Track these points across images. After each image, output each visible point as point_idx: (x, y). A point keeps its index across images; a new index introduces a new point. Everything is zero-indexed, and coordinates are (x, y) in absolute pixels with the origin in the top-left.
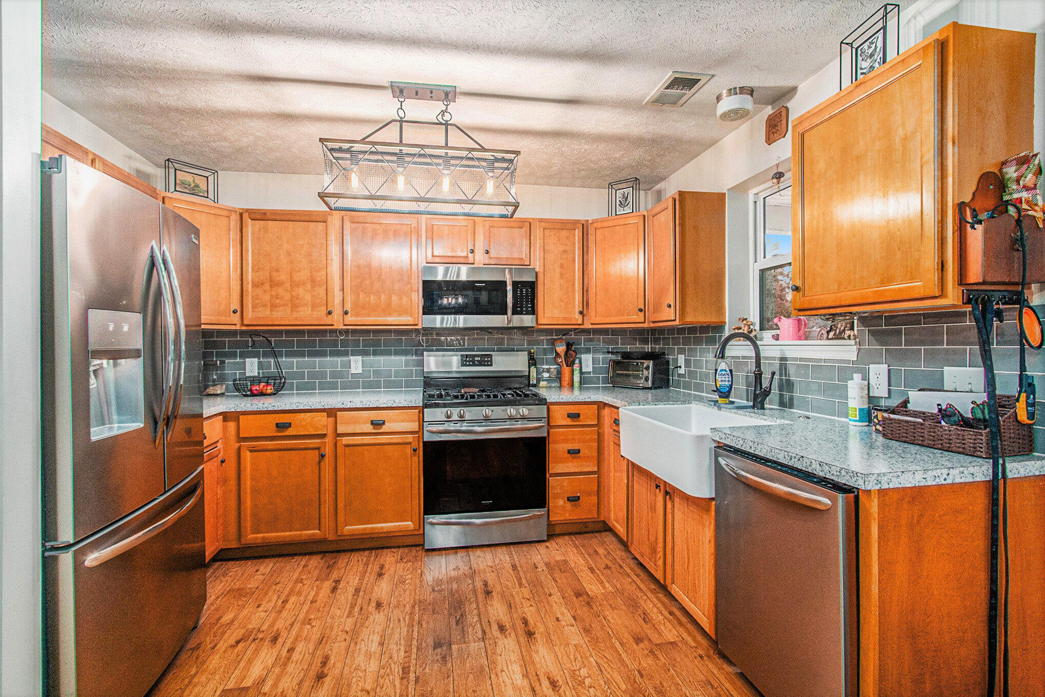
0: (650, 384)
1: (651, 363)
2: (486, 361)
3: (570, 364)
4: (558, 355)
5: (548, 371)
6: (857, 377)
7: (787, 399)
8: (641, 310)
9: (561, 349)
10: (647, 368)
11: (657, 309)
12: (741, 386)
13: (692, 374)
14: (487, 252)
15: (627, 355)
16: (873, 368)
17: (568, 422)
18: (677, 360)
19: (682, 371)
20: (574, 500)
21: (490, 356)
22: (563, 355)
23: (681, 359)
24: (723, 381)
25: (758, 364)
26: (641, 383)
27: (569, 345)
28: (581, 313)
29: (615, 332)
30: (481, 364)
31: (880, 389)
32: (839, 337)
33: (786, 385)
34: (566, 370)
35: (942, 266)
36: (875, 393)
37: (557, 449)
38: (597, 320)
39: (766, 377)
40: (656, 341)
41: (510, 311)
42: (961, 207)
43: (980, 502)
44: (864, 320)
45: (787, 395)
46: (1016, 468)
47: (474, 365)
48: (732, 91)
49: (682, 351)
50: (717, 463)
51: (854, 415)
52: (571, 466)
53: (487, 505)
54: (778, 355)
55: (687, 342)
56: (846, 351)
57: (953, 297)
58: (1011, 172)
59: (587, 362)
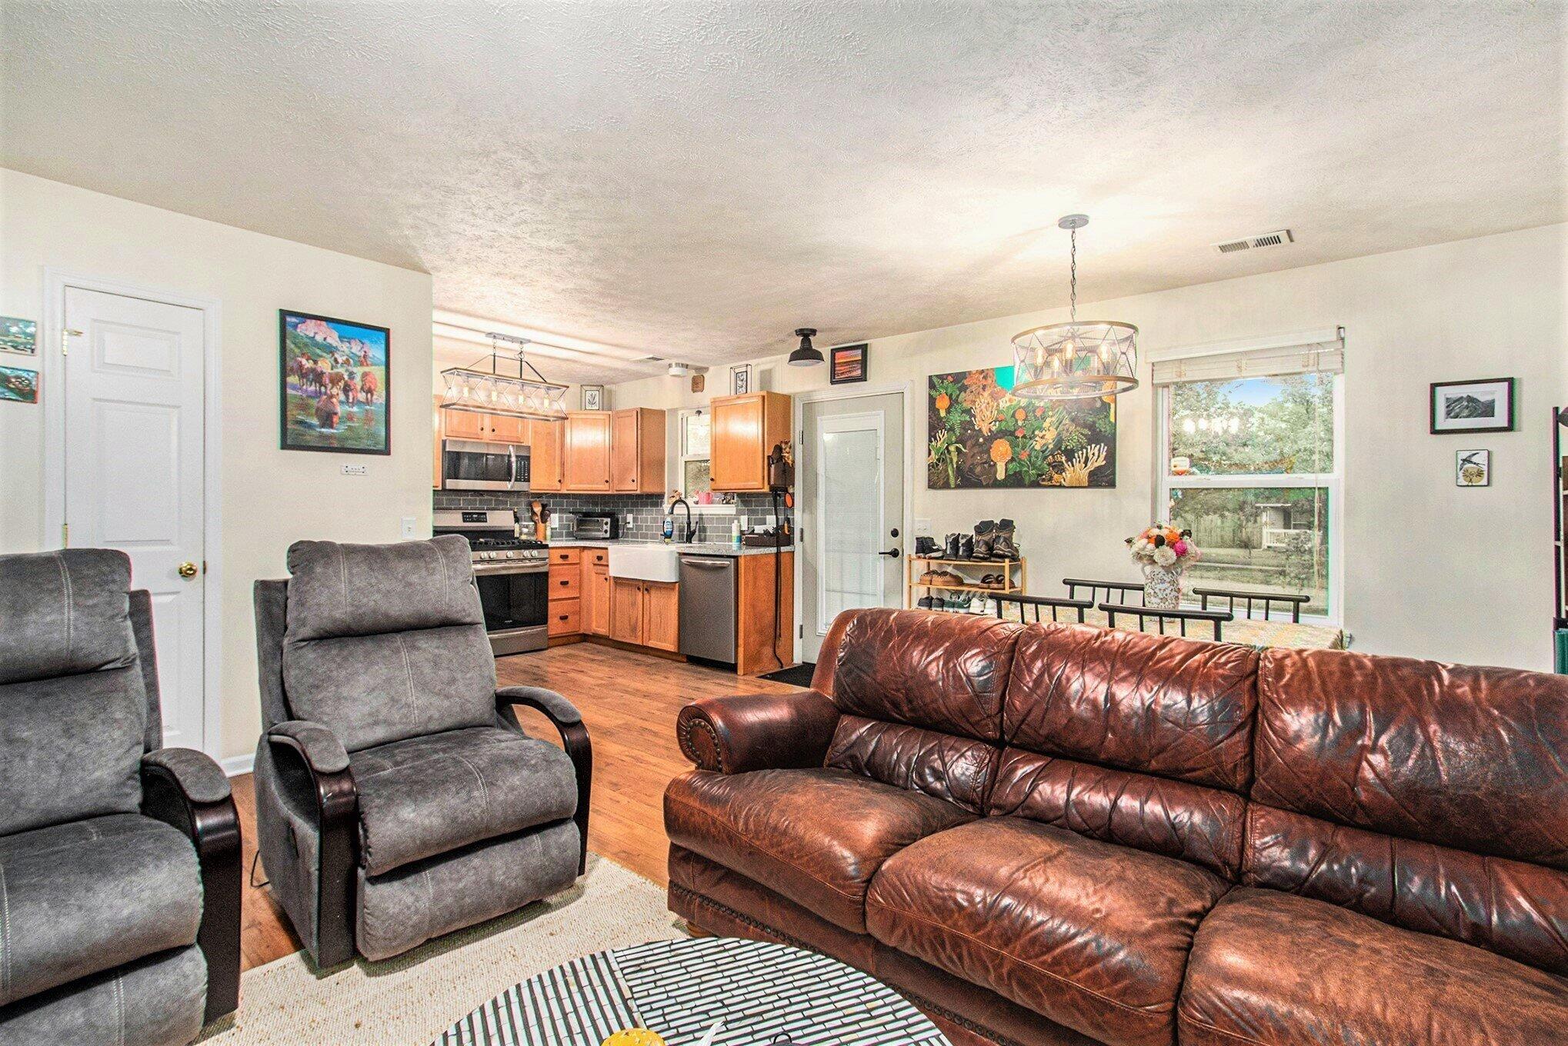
0: (608, 535)
1: (609, 520)
2: (481, 517)
3: (544, 521)
4: (534, 513)
5: (527, 527)
6: (736, 521)
7: (702, 537)
8: (607, 482)
9: (538, 509)
10: (606, 524)
11: (622, 480)
12: (676, 533)
13: (639, 528)
14: (493, 430)
15: (587, 515)
16: (742, 517)
17: (561, 561)
18: (625, 518)
19: (630, 526)
20: (564, 618)
21: (485, 514)
22: (539, 514)
23: (630, 517)
24: (668, 528)
25: (689, 518)
26: (601, 534)
27: (544, 506)
28: (560, 481)
29: (575, 496)
30: (478, 520)
31: (745, 528)
32: (727, 503)
33: (703, 530)
34: (541, 525)
35: (764, 477)
36: (743, 529)
37: (554, 582)
38: (573, 487)
39: (693, 525)
40: (606, 504)
41: (513, 479)
42: (769, 457)
43: (773, 561)
44: (739, 495)
45: (703, 535)
46: (783, 549)
47: (473, 521)
48: (677, 365)
49: (631, 512)
50: (680, 561)
51: (735, 540)
52: (563, 593)
53: (509, 624)
54: (698, 513)
55: (635, 505)
56: (731, 510)
57: (766, 489)
58: (783, 446)
59: (555, 520)
